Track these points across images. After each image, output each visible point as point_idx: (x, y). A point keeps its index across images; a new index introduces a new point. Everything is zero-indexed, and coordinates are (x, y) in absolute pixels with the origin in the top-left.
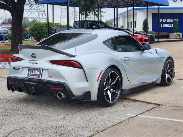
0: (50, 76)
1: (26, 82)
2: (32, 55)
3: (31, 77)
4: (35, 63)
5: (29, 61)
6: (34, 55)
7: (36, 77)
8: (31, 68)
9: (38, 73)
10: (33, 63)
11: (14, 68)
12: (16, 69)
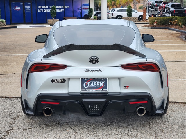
0: (126, 87)
1: (84, 100)
2: (92, 59)
3: (89, 91)
4: (98, 71)
5: (85, 69)
6: (96, 59)
7: (100, 91)
8: (86, 78)
9: (101, 84)
10: (93, 71)
11: (53, 81)
12: (57, 82)
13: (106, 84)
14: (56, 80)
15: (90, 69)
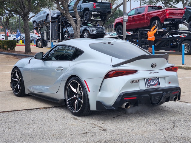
0: (169, 82)
2: (153, 64)
3: (151, 87)
4: (156, 72)
5: (149, 72)
6: (155, 64)
7: (156, 87)
8: (148, 78)
9: (156, 82)
10: (154, 73)
11: (132, 82)
12: (134, 83)
13: (159, 82)
14: (134, 81)
15: (152, 72)
